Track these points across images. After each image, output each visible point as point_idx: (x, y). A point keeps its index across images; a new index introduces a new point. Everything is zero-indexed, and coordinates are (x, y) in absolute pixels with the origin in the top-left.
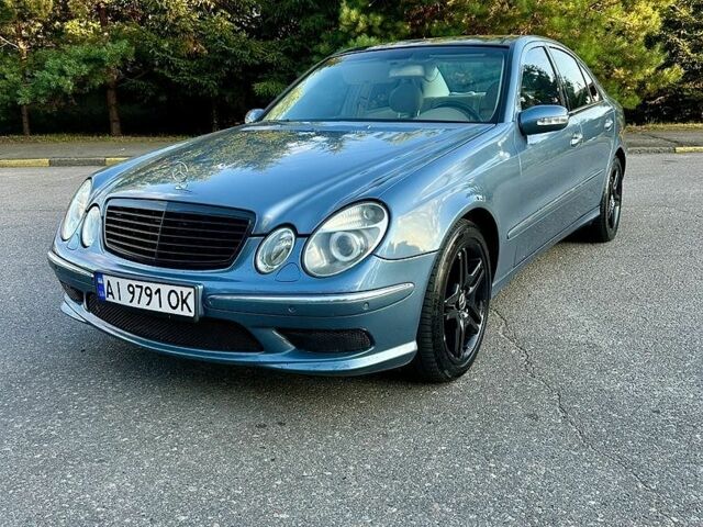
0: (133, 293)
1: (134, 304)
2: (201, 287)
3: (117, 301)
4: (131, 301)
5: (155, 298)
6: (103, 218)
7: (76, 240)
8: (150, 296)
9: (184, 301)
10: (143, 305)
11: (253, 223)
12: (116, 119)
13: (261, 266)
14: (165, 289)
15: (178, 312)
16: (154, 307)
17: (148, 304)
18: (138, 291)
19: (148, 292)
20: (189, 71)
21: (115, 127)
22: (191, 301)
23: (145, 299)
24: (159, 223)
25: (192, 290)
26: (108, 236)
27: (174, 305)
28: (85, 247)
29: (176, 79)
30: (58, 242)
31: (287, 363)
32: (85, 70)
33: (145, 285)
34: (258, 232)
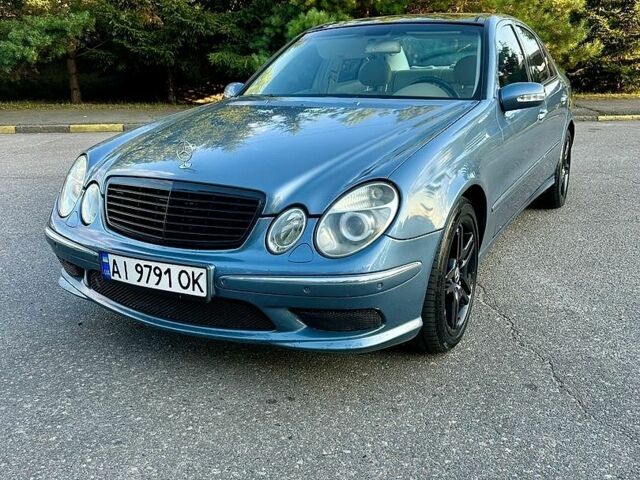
0: (141, 272)
1: (143, 283)
2: (212, 268)
3: (123, 280)
4: (139, 281)
5: (165, 278)
6: (103, 196)
7: (75, 218)
8: (160, 275)
9: (195, 282)
10: (152, 285)
11: (264, 204)
12: (76, 87)
13: (272, 246)
14: (175, 270)
15: (189, 291)
16: (164, 286)
17: (157, 284)
18: (146, 270)
19: (158, 272)
20: (146, 42)
21: (76, 94)
22: (202, 282)
23: (154, 279)
24: (166, 203)
25: (204, 271)
26: (110, 214)
27: (185, 285)
28: (86, 224)
29: (134, 49)
30: (54, 218)
31: (299, 341)
32: (49, 40)
33: (154, 265)
34: (269, 213)
